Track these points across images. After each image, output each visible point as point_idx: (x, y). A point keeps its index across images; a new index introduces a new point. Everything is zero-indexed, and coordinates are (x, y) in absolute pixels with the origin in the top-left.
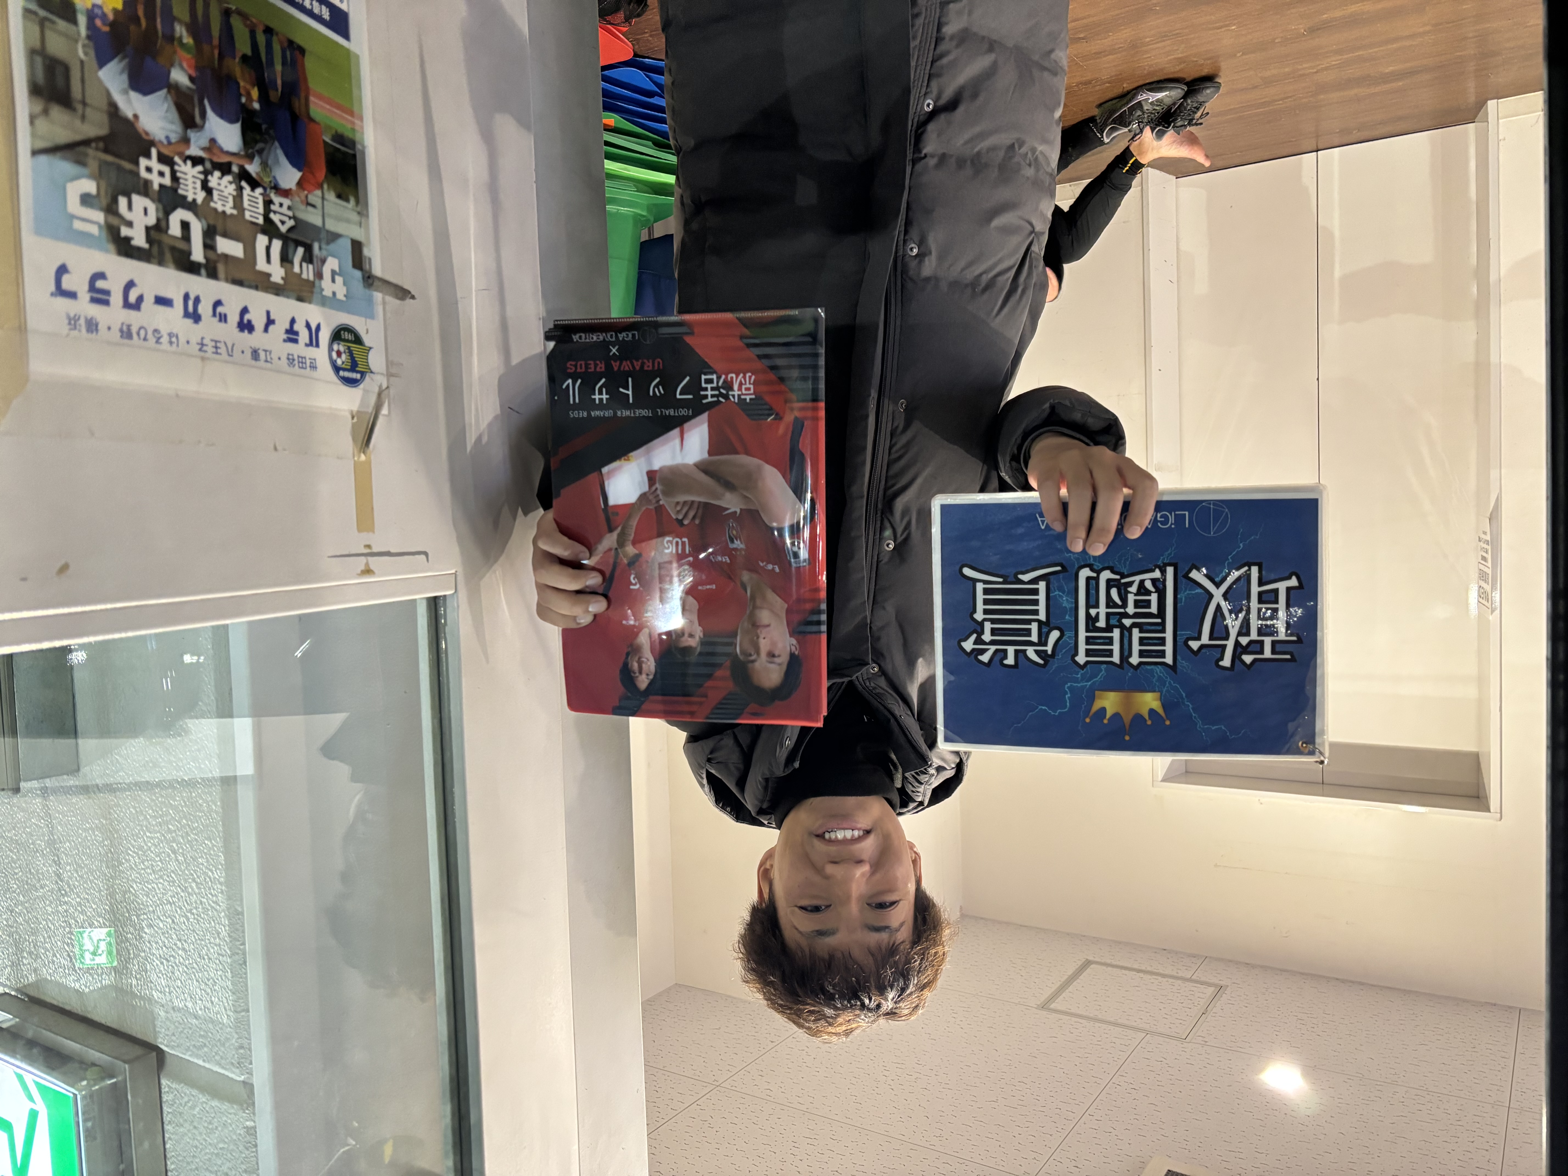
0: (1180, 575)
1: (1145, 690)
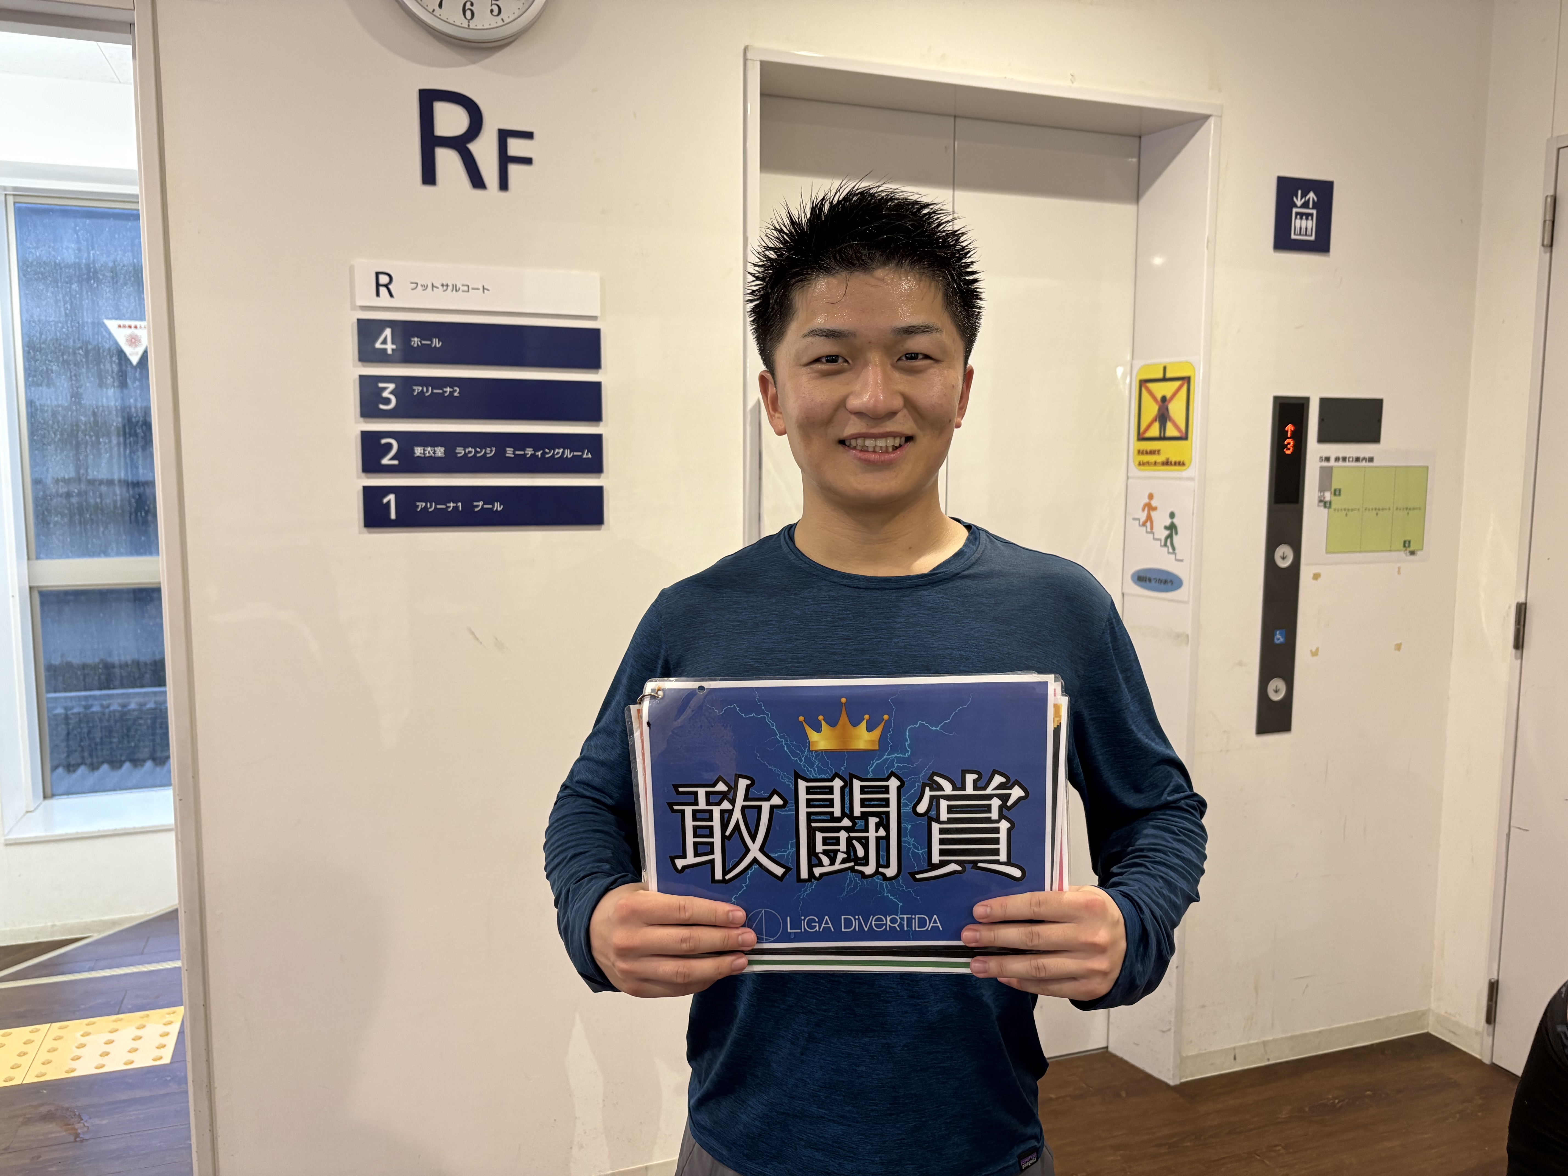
0: (794, 871)
1: (826, 752)
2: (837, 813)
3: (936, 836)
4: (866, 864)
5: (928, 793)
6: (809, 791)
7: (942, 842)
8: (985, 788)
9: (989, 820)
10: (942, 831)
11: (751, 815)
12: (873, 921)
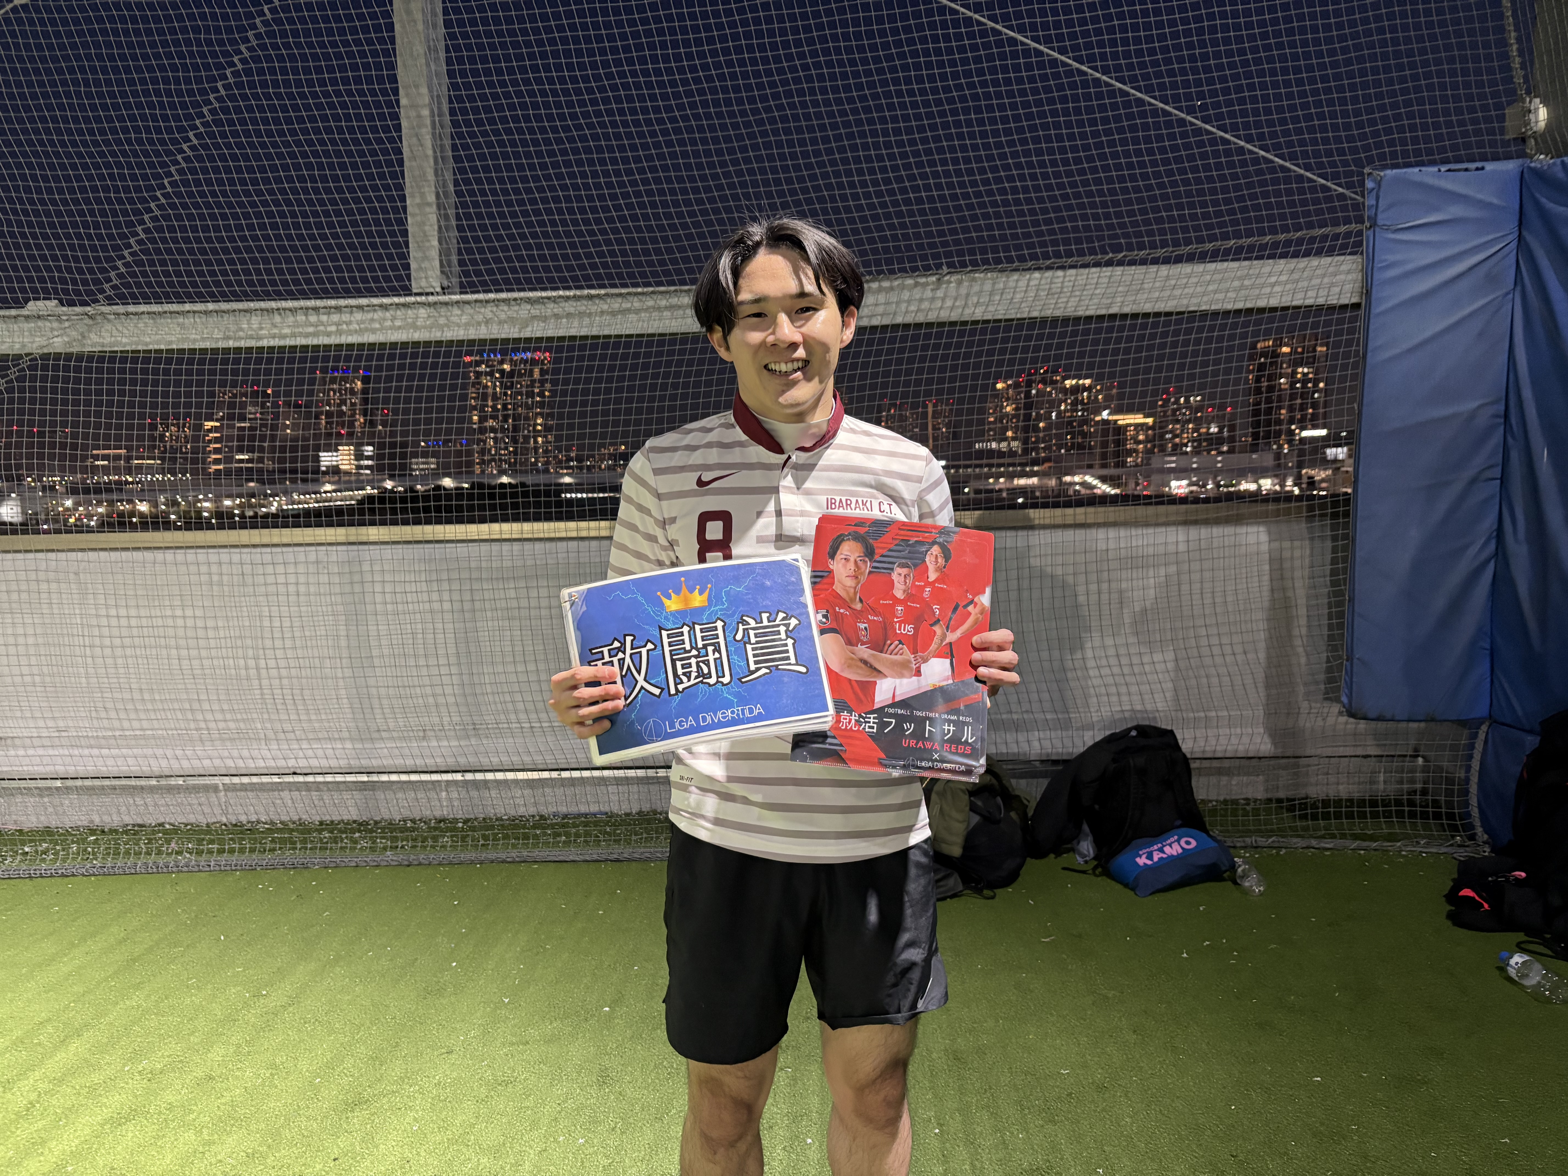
0: (666, 689)
1: (677, 611)
2: (688, 648)
3: (750, 653)
4: (710, 677)
5: (741, 627)
6: (669, 636)
7: (755, 656)
8: (774, 620)
9: (780, 640)
10: (753, 650)
11: (636, 658)
12: (719, 714)
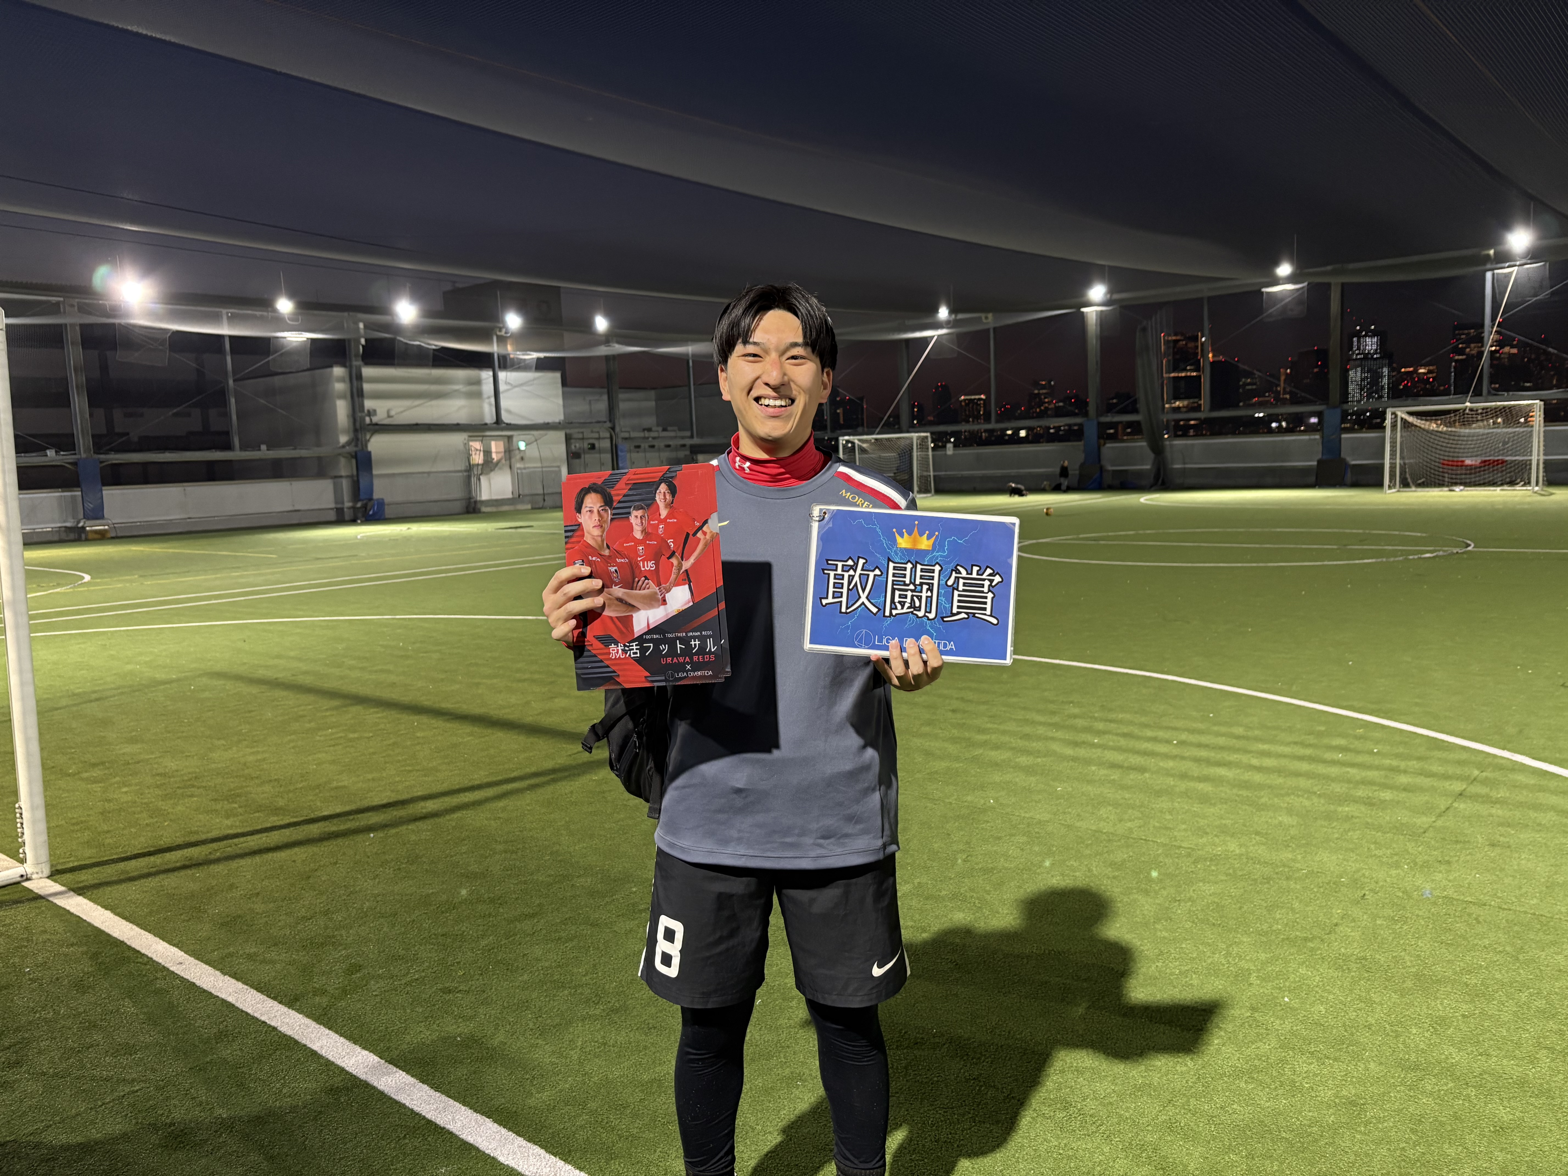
0: (882, 611)
1: (906, 548)
2: (908, 582)
3: (956, 598)
4: (920, 610)
5: (954, 575)
6: (895, 568)
7: (959, 601)
8: (982, 575)
9: (982, 592)
10: (959, 596)
11: (864, 578)
